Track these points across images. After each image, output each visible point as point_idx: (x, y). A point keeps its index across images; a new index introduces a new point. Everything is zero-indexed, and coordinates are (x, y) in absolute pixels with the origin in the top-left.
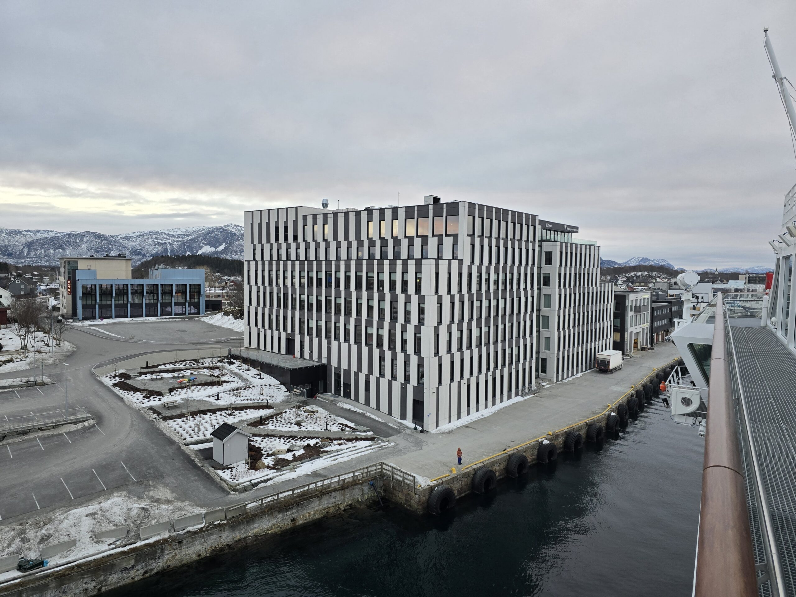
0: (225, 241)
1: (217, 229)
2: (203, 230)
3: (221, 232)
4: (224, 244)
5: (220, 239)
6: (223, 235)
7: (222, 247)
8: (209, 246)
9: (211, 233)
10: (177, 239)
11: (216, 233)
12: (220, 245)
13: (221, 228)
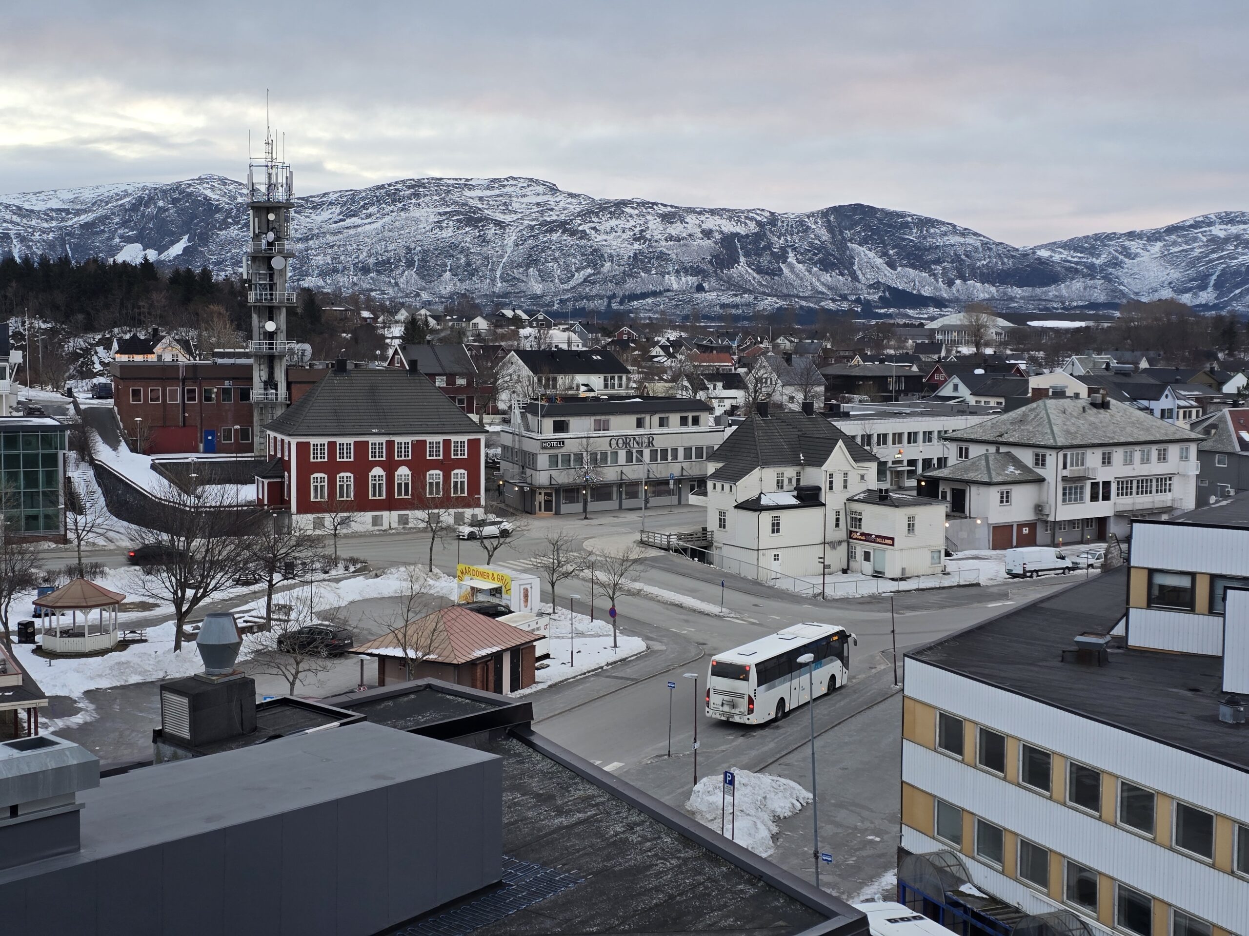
0: (186, 228)
1: (165, 192)
2: (127, 194)
3: (175, 201)
4: (186, 237)
5: (172, 221)
6: (181, 212)
7: (177, 249)
8: (139, 246)
9: (147, 206)
10: (46, 225)
11: (161, 203)
12: (173, 243)
13: (177, 187)
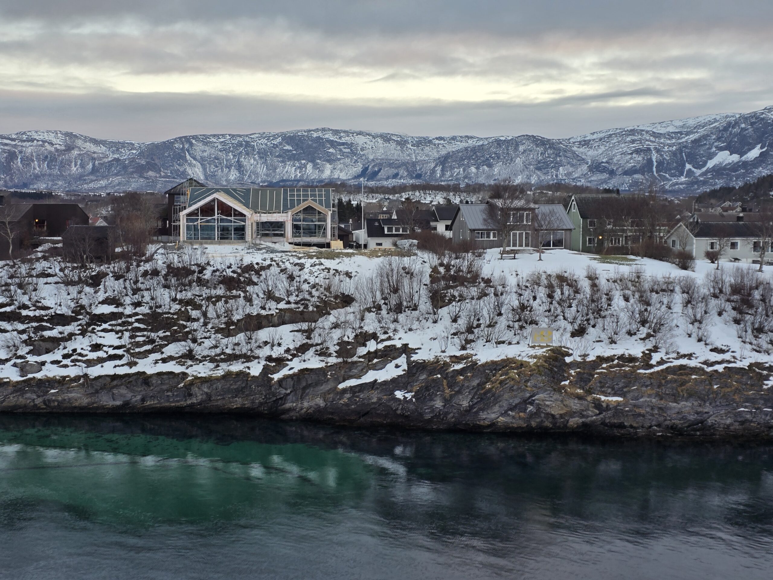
0: (760, 140)
1: (745, 118)
2: (715, 121)
3: (752, 124)
4: (759, 146)
5: (750, 137)
6: (756, 130)
7: (754, 153)
8: (727, 152)
9: (733, 127)
10: (669, 142)
11: (743, 126)
12: (750, 150)
13: (754, 115)
